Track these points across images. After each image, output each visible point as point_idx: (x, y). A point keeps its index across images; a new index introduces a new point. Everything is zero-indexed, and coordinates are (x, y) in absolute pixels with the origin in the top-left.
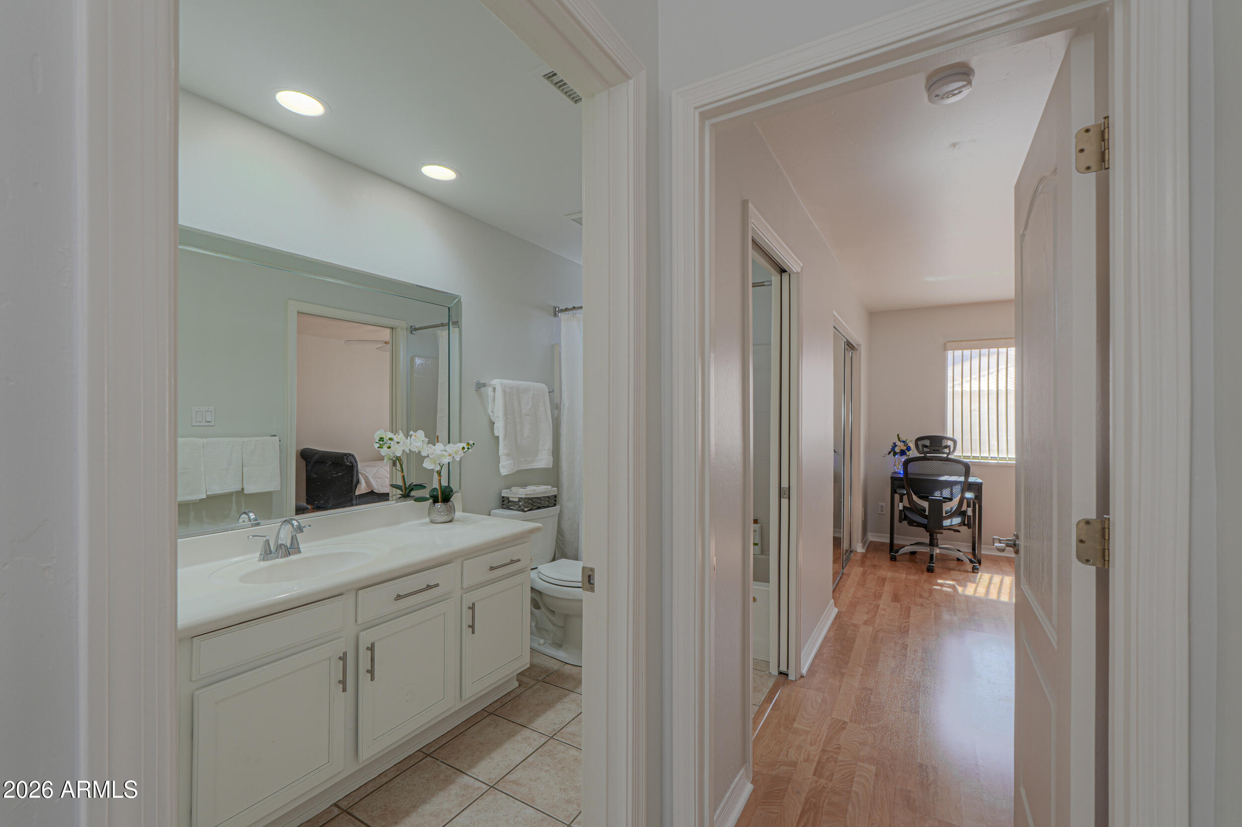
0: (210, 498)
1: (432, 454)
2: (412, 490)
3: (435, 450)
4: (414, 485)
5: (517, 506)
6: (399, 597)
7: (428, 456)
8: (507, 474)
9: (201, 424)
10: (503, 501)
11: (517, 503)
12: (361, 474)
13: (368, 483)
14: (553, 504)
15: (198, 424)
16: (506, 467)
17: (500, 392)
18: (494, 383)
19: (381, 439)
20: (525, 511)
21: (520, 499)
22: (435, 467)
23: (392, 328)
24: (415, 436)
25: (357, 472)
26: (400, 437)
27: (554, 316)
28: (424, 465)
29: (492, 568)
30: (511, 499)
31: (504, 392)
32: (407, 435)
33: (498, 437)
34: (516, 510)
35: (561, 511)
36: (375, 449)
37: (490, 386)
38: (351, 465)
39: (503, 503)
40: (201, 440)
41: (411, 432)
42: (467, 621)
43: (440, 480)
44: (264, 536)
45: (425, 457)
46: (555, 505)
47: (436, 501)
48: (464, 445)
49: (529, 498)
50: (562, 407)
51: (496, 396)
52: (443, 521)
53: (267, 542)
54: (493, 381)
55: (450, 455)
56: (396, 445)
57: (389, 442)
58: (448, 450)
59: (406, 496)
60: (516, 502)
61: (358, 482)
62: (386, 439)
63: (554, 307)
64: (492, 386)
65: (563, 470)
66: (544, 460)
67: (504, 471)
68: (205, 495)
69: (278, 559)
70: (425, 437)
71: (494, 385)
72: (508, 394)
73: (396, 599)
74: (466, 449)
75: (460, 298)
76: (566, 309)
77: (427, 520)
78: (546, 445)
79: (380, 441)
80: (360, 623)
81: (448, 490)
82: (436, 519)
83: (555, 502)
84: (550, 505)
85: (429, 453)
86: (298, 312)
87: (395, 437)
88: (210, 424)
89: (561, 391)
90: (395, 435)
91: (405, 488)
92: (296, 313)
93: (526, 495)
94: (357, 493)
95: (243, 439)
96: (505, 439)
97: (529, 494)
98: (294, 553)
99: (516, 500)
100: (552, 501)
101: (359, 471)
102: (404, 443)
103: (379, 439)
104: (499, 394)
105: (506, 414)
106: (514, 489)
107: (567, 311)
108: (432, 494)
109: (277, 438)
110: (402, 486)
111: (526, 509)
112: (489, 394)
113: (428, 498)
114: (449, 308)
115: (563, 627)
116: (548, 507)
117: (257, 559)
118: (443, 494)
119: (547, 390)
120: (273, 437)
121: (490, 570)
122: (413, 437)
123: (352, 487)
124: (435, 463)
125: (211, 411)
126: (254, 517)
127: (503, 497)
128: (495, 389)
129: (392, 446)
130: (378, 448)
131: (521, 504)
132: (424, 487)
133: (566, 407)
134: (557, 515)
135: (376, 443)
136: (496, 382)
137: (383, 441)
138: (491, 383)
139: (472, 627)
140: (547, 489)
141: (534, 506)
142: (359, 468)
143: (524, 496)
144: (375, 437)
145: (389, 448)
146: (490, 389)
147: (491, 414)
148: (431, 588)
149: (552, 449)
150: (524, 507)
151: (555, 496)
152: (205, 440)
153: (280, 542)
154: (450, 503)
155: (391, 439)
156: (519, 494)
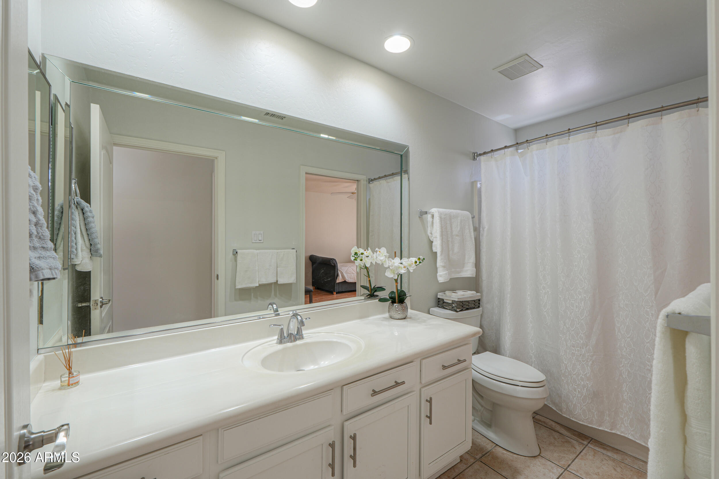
0: (261, 286)
1: (392, 266)
2: (376, 291)
3: (394, 263)
4: (378, 287)
5: (451, 307)
6: (375, 393)
7: (389, 267)
8: (444, 281)
9: (257, 242)
10: (439, 302)
11: (451, 305)
12: (339, 270)
13: (343, 276)
14: (477, 306)
15: (255, 242)
16: (442, 276)
17: (438, 218)
18: (432, 211)
19: (356, 254)
20: (457, 312)
21: (453, 302)
22: (394, 276)
23: (358, 181)
24: (380, 252)
25: (337, 269)
26: (369, 252)
27: (473, 160)
28: (386, 274)
29: (444, 367)
30: (445, 301)
31: (441, 218)
32: (374, 251)
33: (436, 253)
34: (450, 309)
35: (483, 311)
36: (352, 261)
37: (430, 214)
38: (334, 265)
39: (439, 303)
40: (256, 251)
41: (377, 249)
42: (425, 411)
43: (397, 286)
44: (279, 325)
45: (386, 268)
46: (479, 307)
47: (393, 302)
48: (416, 259)
49: (460, 301)
50: (481, 229)
51: (434, 221)
52: (400, 318)
53: (282, 330)
54: (431, 210)
55: (405, 267)
56: (366, 259)
57: (361, 256)
58: (404, 263)
59: (372, 296)
60: (450, 303)
61: (338, 275)
62: (359, 253)
63: (473, 153)
64: (431, 213)
65: (483, 279)
66: (469, 271)
67: (441, 280)
68: (258, 284)
69: (288, 344)
70: (387, 252)
71: (432, 212)
72: (442, 219)
73: (372, 395)
74: (418, 263)
75: (408, 148)
76: (484, 153)
77: (387, 315)
78: (471, 259)
79: (355, 255)
80: (344, 414)
81: (402, 294)
82: (394, 316)
83: (479, 305)
84: (476, 307)
85: (390, 265)
86: (306, 173)
87: (365, 253)
88: (261, 241)
89: (480, 217)
90: (365, 250)
91: (371, 289)
92: (305, 173)
93: (458, 298)
94: (337, 282)
95: (277, 251)
96: (441, 254)
97: (461, 298)
98: (299, 339)
99: (450, 302)
100: (476, 304)
101: (338, 269)
102: (372, 257)
103: (354, 253)
104: (437, 220)
105: (442, 235)
106: (447, 293)
107: (485, 154)
108: (390, 295)
109: (295, 250)
110: (368, 287)
111: (458, 310)
112: (428, 220)
113: (388, 299)
114: (401, 155)
115: (491, 411)
116: (474, 308)
117: (275, 341)
118: (399, 296)
119: (470, 216)
120: (292, 250)
121: (443, 369)
122: (378, 252)
123: (334, 278)
124: (394, 273)
125: (261, 234)
126: (276, 307)
127: (439, 299)
128: (433, 216)
129: (363, 259)
130: (354, 260)
131: (454, 305)
132: (384, 289)
133: (485, 229)
134: (480, 316)
135: (353, 256)
136: (434, 210)
137: (357, 255)
138: (430, 211)
139: (430, 417)
140: (473, 294)
141: (464, 308)
142: (338, 267)
143: (457, 300)
144: (351, 251)
145: (361, 260)
146: (429, 216)
147: (430, 235)
148: (399, 385)
149: (475, 263)
150: (457, 309)
151: (479, 300)
152: (258, 251)
153: (290, 332)
154: (404, 304)
155: (362, 254)
156: (453, 298)
